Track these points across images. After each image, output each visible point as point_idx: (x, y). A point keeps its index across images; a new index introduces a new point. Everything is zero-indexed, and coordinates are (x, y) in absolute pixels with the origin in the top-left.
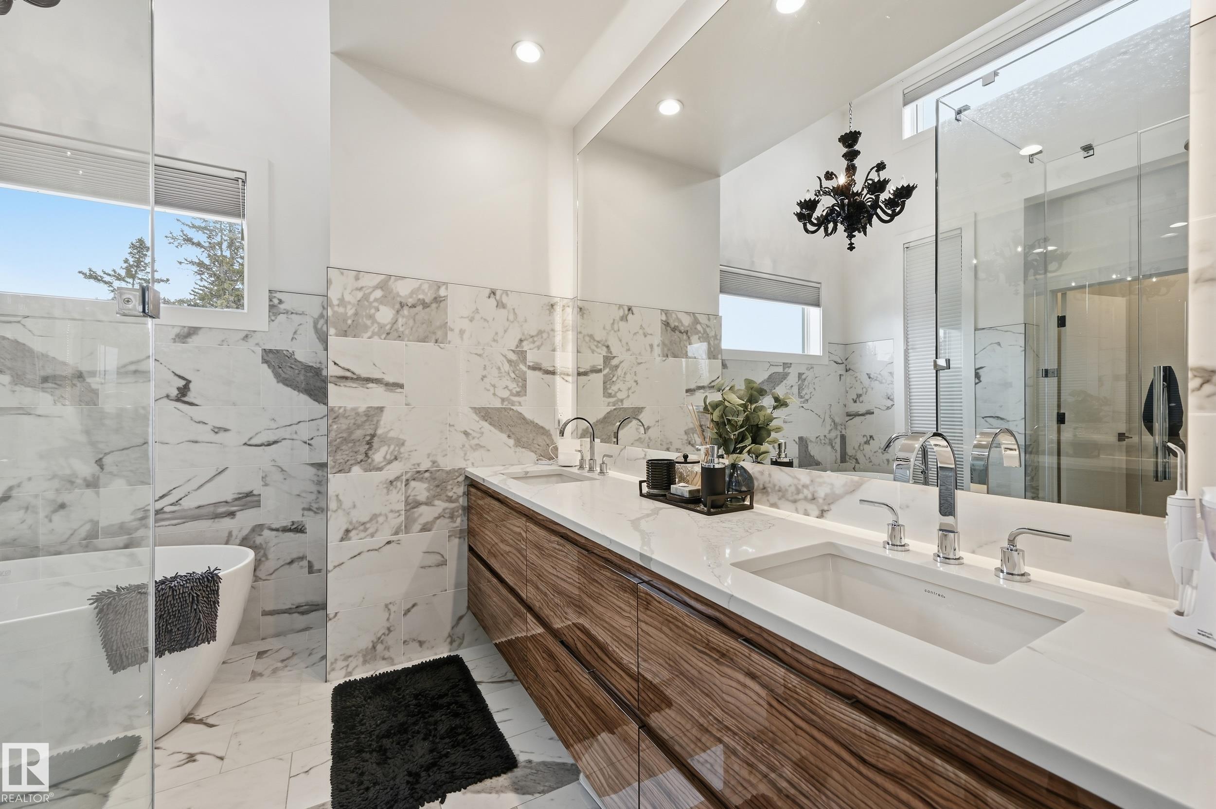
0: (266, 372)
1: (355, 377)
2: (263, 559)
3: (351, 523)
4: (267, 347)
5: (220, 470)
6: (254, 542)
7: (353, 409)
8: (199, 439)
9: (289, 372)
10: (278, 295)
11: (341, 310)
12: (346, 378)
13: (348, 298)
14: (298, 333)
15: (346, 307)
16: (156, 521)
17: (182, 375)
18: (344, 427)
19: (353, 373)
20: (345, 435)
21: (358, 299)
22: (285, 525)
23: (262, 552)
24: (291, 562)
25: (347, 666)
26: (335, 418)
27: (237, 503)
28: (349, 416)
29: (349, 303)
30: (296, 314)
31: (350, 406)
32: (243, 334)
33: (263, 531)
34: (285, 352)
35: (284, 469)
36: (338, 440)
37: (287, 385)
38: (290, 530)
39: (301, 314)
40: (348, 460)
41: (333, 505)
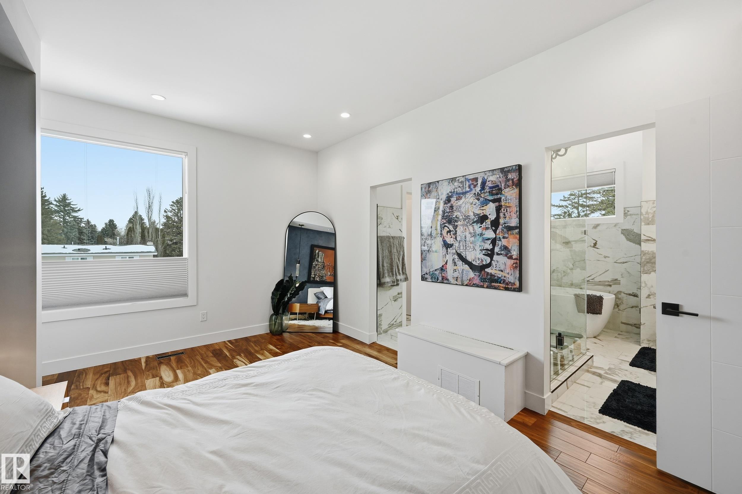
0: (623, 237)
1: (652, 239)
2: (621, 303)
3: (651, 292)
4: (623, 228)
5: (606, 270)
6: (618, 296)
7: (652, 251)
8: (600, 260)
9: (632, 237)
10: (627, 209)
11: (647, 216)
12: (649, 240)
13: (649, 211)
14: (635, 222)
15: (649, 215)
16: (587, 284)
17: (595, 239)
18: (648, 258)
19: (652, 238)
20: (648, 260)
21: (654, 211)
22: (630, 293)
23: (621, 301)
24: (632, 307)
25: (649, 344)
26: (644, 254)
27: (612, 282)
28: (650, 254)
29: (650, 213)
30: (635, 215)
31: (650, 250)
32: (614, 225)
33: (621, 293)
34: (630, 230)
35: (629, 272)
36: (645, 262)
37: (631, 242)
38: (632, 295)
39: (636, 215)
40: (649, 270)
41: (643, 285)
